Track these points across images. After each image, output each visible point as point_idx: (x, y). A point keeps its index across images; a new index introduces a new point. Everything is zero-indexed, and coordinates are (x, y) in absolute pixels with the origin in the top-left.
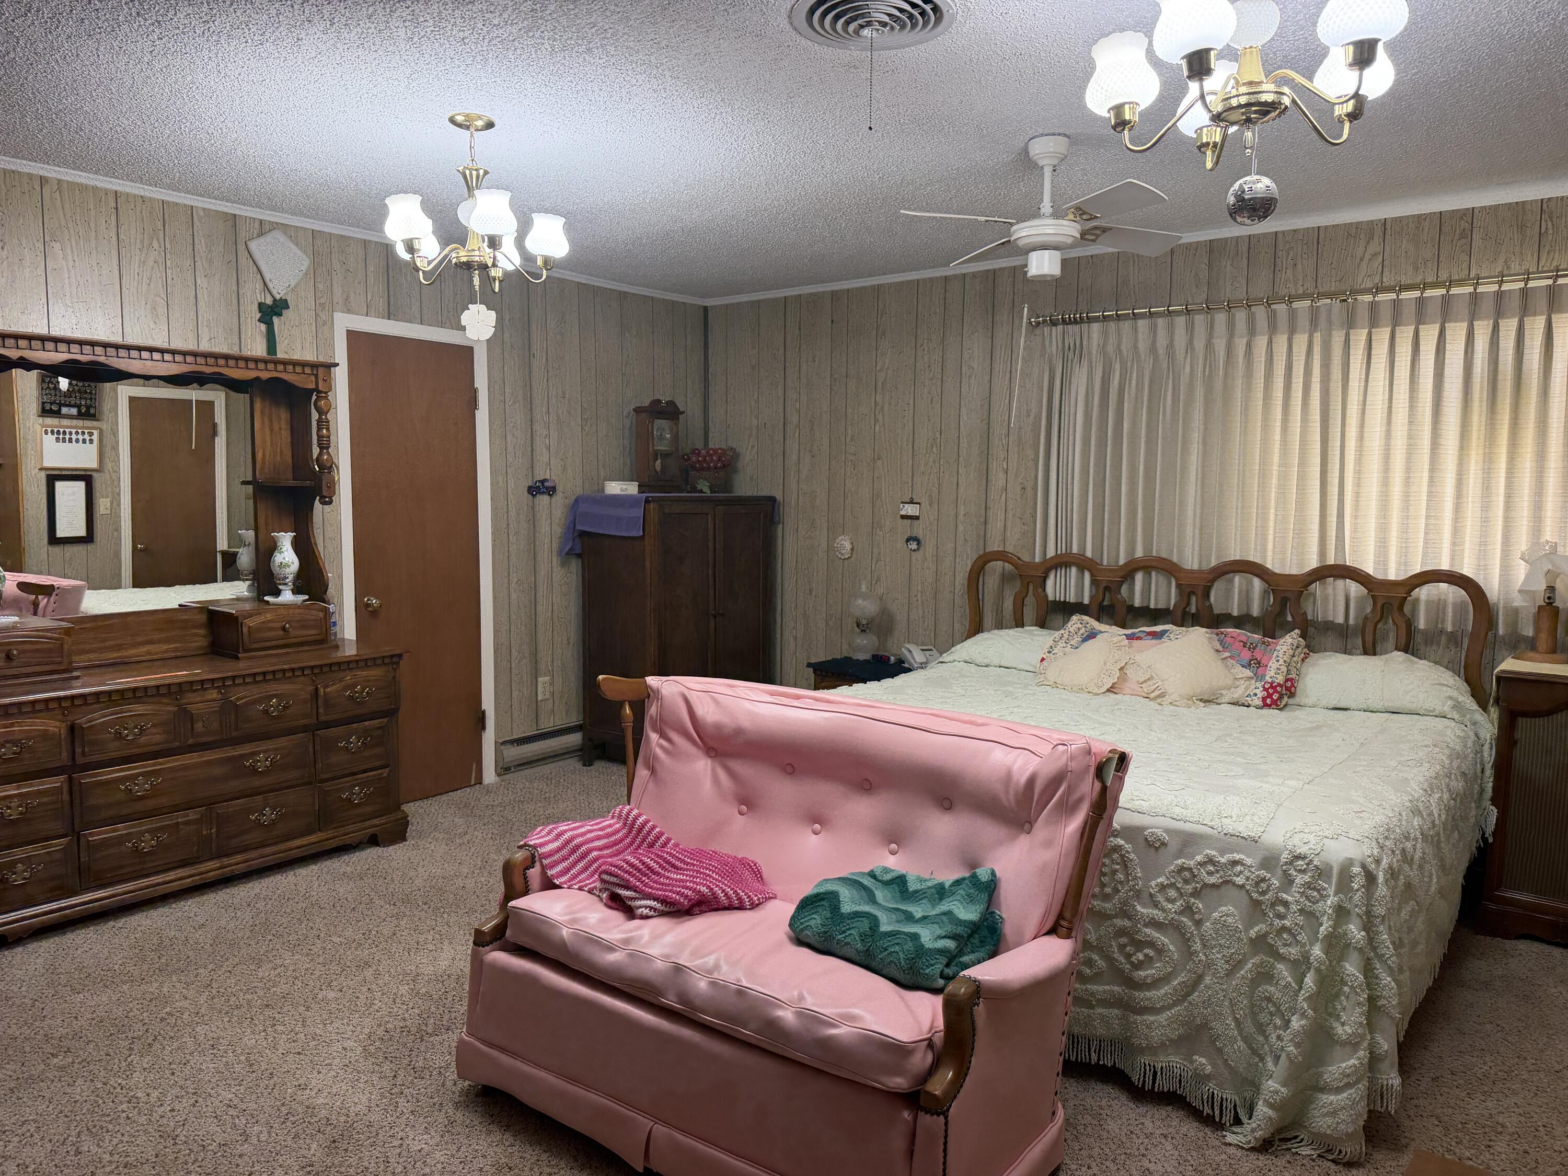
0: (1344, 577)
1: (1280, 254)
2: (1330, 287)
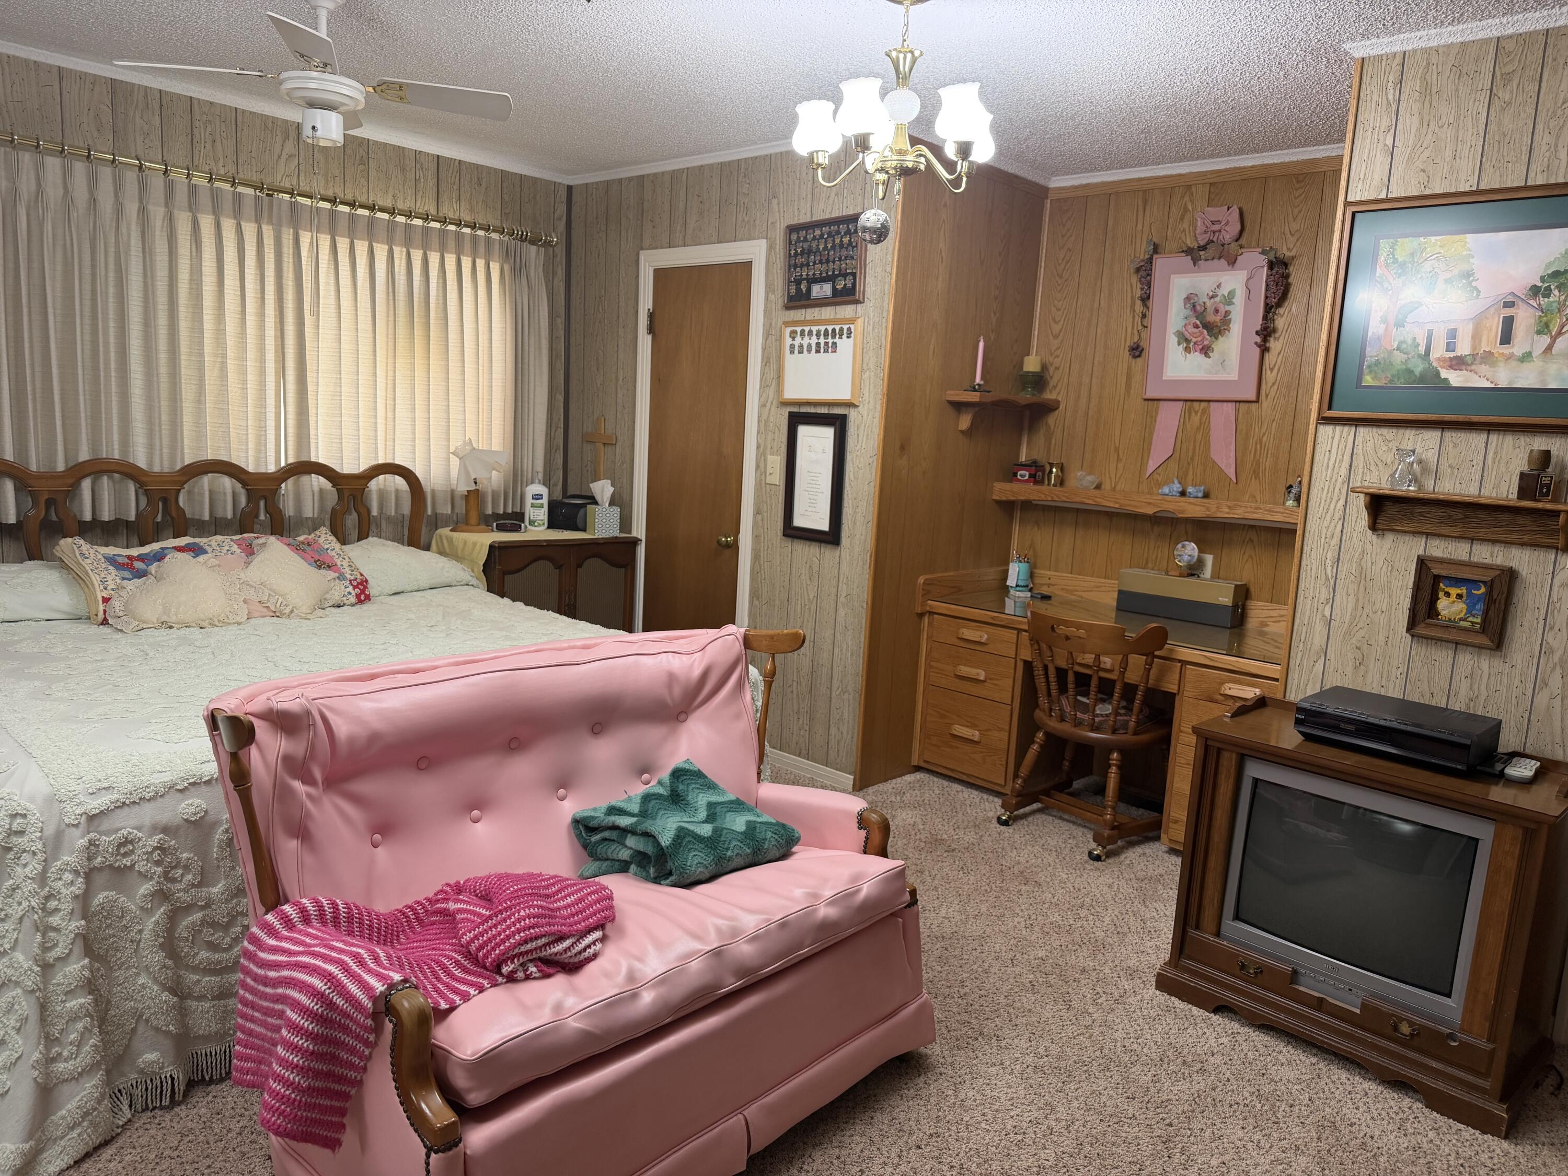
0: (309, 473)
1: (197, 123)
2: (252, 176)
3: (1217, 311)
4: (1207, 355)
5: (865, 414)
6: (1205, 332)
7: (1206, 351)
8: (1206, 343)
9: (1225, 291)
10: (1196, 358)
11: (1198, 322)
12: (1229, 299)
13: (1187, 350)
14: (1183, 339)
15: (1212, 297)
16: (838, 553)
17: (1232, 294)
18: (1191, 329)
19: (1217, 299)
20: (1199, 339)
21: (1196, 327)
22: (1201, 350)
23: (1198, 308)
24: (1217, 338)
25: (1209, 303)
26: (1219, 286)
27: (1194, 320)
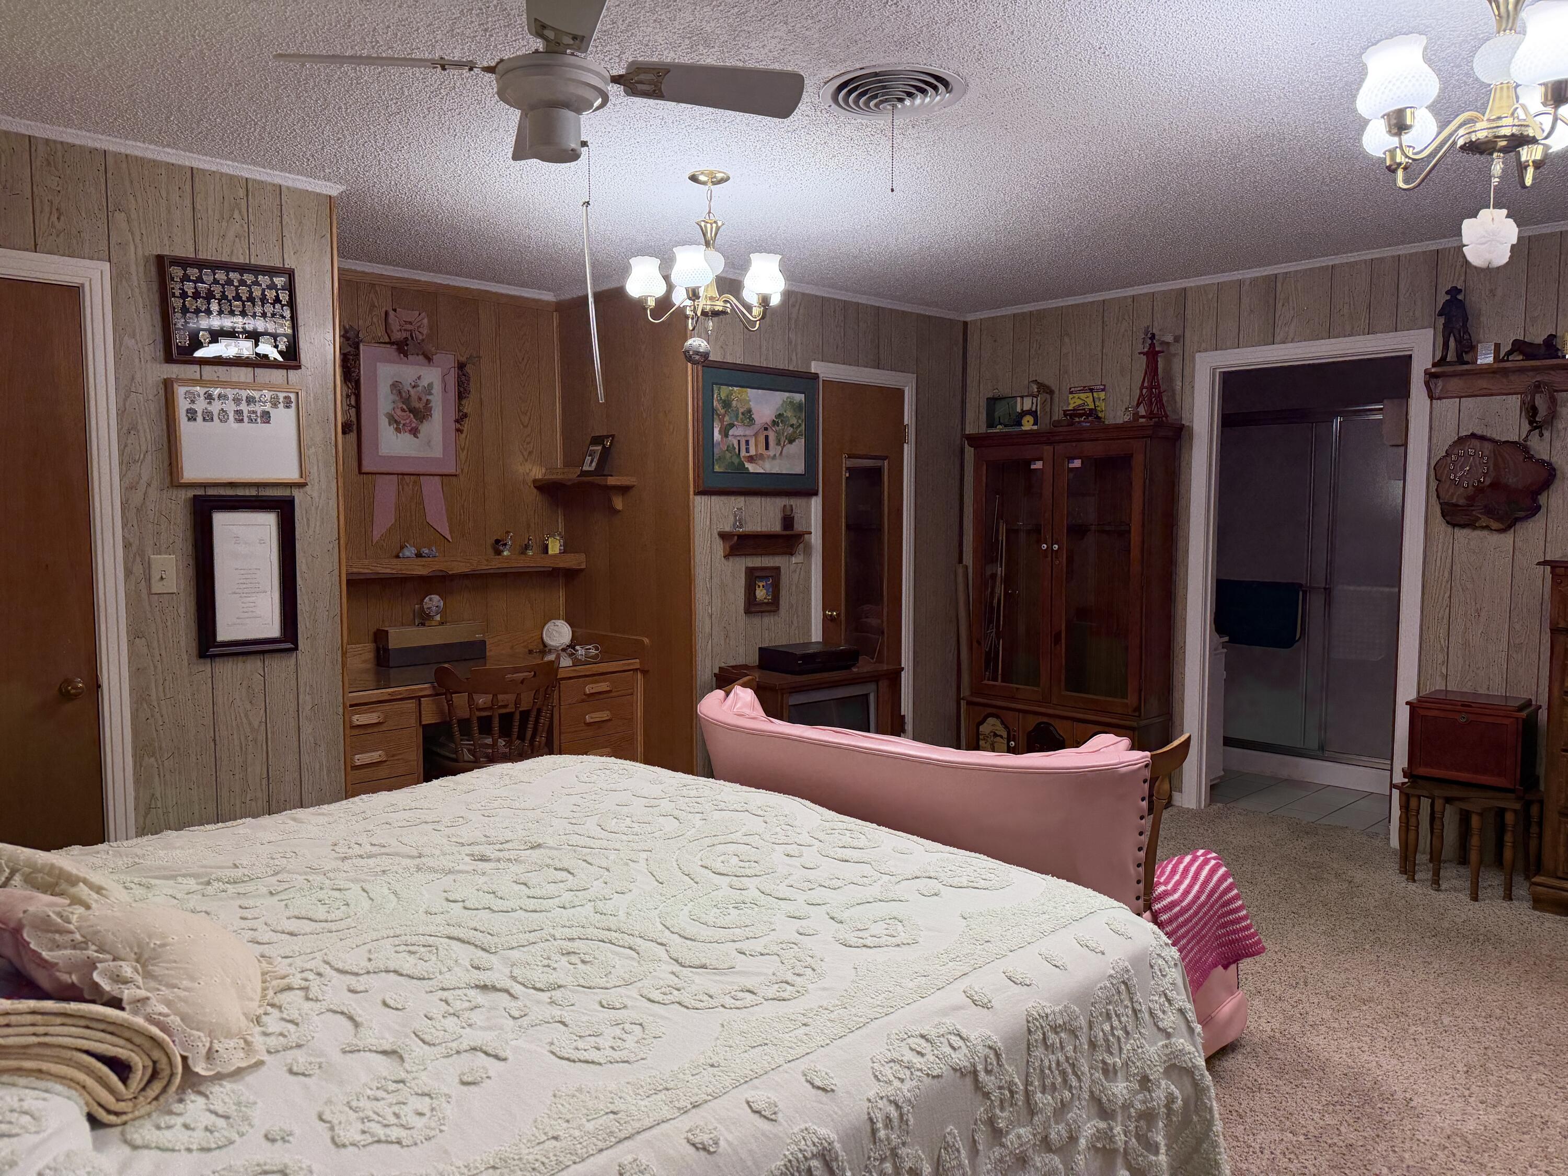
3: (420, 399)
4: (416, 436)
5: (315, 495)
6: (412, 416)
7: (415, 432)
8: (413, 425)
9: (424, 383)
10: (407, 437)
11: (405, 407)
12: (429, 389)
13: (398, 430)
14: (393, 420)
15: (414, 387)
16: (293, 661)
17: (430, 385)
18: (399, 412)
19: (420, 388)
20: (408, 421)
21: (403, 410)
22: (410, 431)
23: (404, 394)
24: (422, 422)
25: (412, 392)
26: (419, 378)
27: (400, 405)
